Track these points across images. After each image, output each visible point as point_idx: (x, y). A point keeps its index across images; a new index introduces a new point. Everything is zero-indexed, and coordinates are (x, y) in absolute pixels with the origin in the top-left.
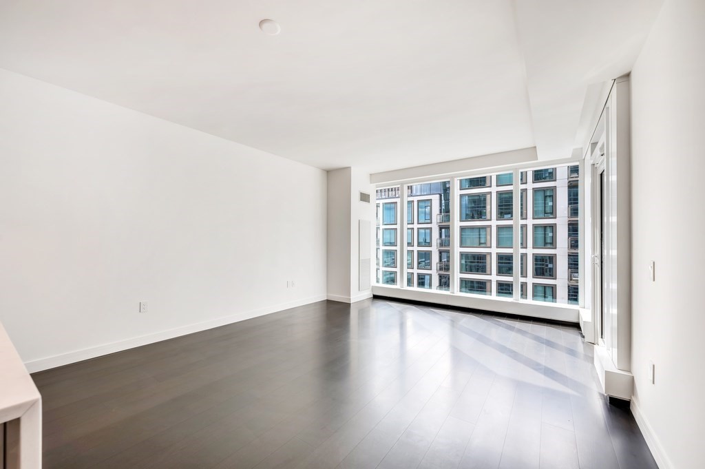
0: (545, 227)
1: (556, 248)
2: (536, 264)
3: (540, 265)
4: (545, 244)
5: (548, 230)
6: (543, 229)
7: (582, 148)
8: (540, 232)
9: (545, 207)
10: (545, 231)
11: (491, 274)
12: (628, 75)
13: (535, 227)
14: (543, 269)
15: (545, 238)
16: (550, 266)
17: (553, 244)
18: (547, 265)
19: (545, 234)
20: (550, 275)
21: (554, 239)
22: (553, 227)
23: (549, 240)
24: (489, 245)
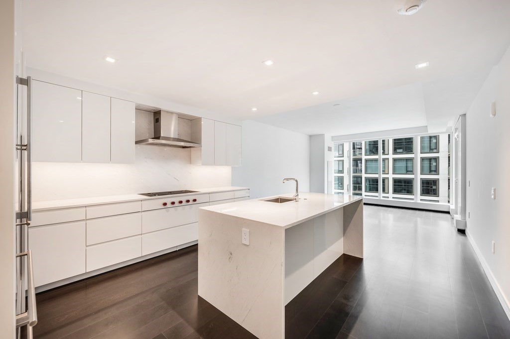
0: (430, 159)
1: (438, 174)
2: (423, 186)
3: (426, 186)
4: (431, 171)
5: (433, 160)
6: (428, 161)
7: (451, 127)
8: (426, 163)
9: (430, 143)
10: (430, 162)
11: (388, 193)
12: (465, 114)
13: (423, 159)
14: (428, 189)
15: (430, 166)
16: (434, 187)
17: (436, 171)
18: (432, 187)
19: (430, 164)
20: (434, 194)
21: (437, 167)
22: (436, 159)
23: (433, 169)
24: (387, 172)
